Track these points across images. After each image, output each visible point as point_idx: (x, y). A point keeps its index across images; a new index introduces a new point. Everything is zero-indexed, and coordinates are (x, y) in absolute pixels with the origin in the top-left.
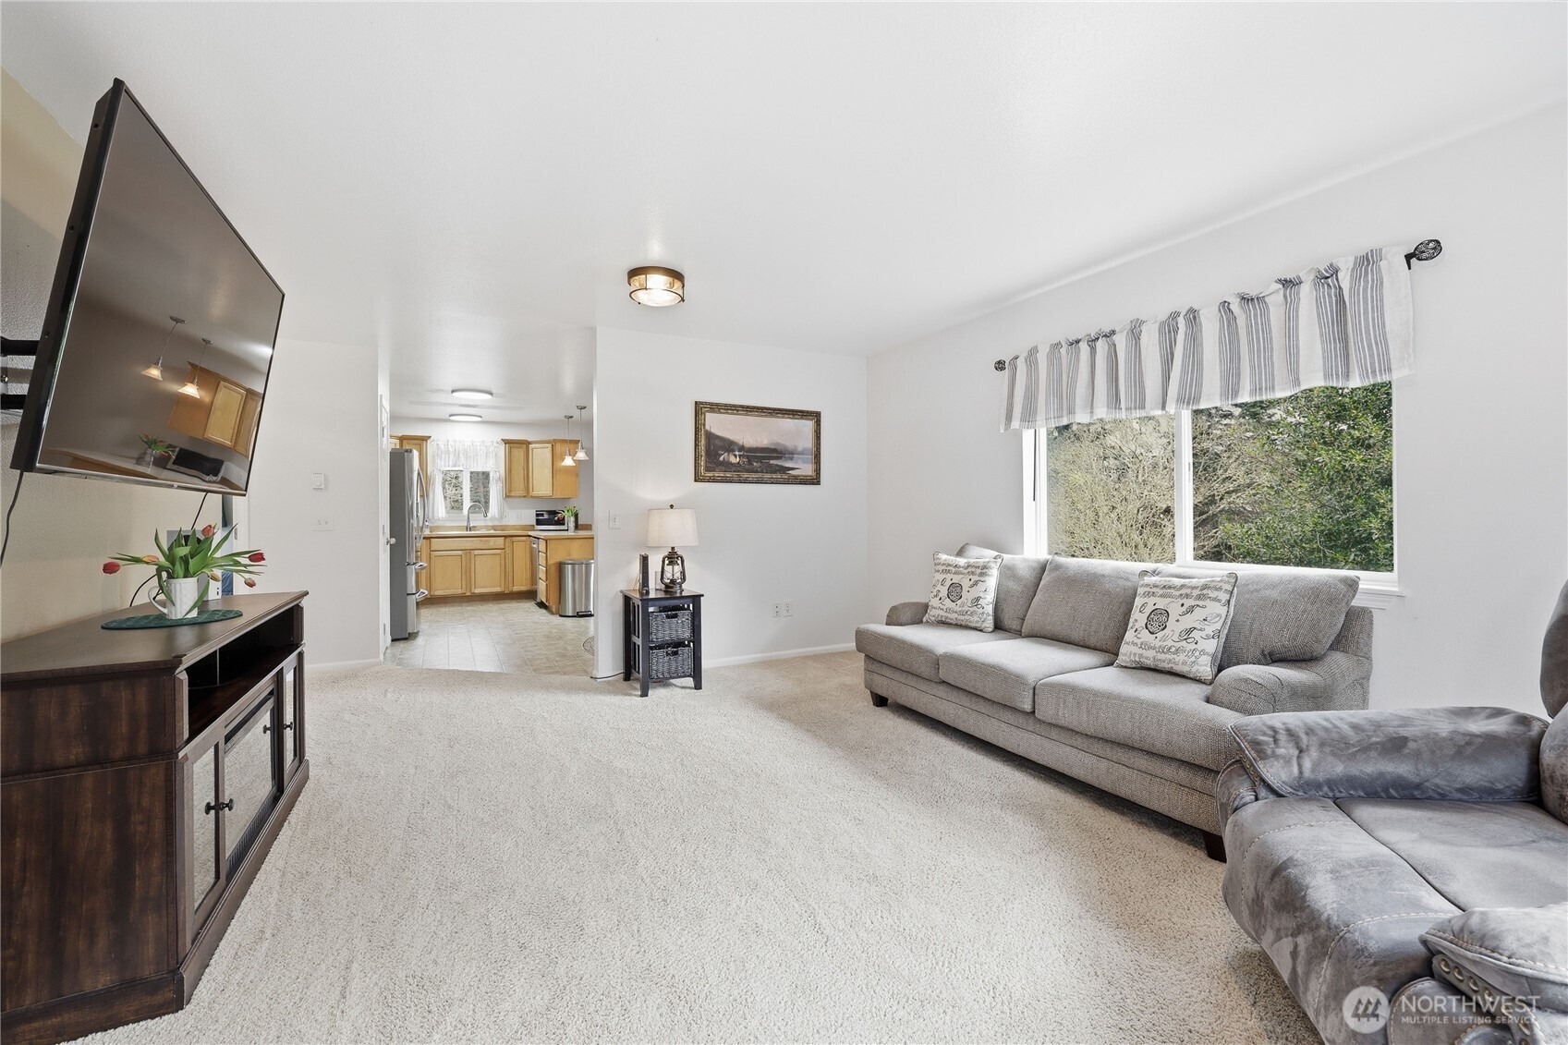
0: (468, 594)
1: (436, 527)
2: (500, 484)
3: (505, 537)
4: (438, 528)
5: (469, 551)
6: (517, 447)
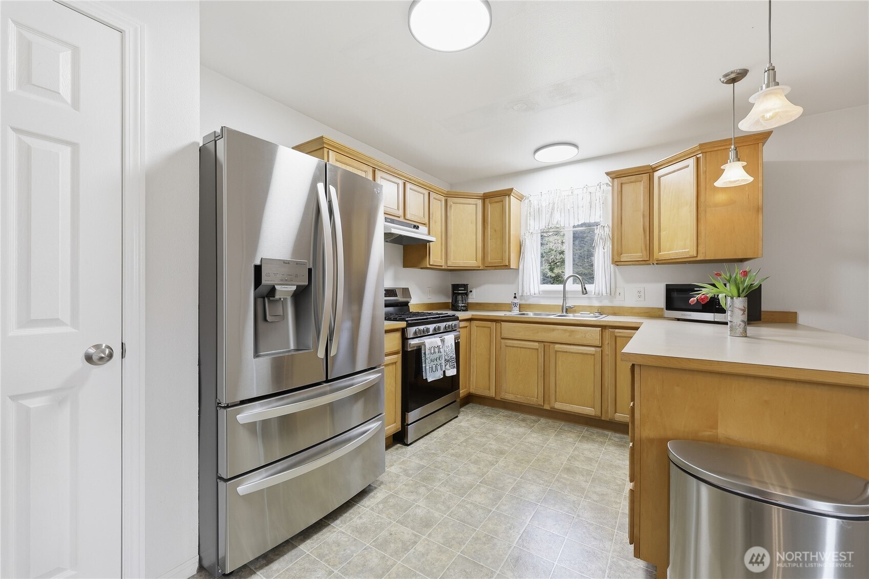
0: (547, 407)
1: (529, 305)
2: (609, 244)
3: (603, 327)
4: (530, 307)
5: (548, 344)
6: (633, 180)
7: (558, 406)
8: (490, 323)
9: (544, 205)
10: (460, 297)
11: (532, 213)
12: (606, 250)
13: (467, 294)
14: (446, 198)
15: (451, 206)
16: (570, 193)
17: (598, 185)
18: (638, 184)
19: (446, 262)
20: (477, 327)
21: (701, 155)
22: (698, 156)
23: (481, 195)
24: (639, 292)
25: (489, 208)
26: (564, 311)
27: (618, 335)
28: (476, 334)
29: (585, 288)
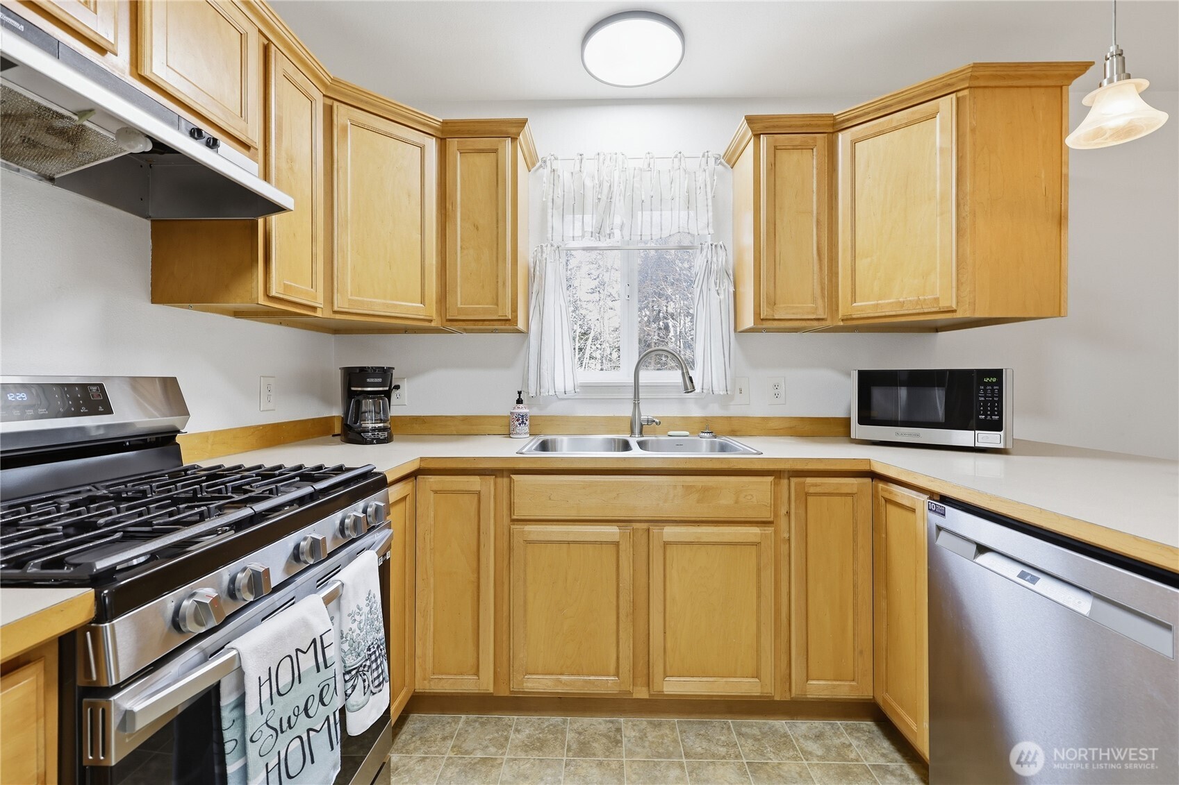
0: (641, 694)
3: (778, 474)
4: (553, 422)
5: (645, 526)
6: (797, 143)
7: (674, 686)
8: (477, 479)
9: (588, 183)
10: (368, 404)
11: (559, 202)
12: (722, 297)
13: (388, 394)
14: (329, 102)
15: (345, 129)
16: (646, 167)
17: (703, 156)
18: (807, 153)
19: (330, 299)
20: (436, 492)
21: (966, 92)
22: (960, 94)
23: (437, 125)
24: (776, 387)
25: (458, 163)
26: (637, 430)
27: (812, 490)
28: (432, 514)
29: (691, 379)
